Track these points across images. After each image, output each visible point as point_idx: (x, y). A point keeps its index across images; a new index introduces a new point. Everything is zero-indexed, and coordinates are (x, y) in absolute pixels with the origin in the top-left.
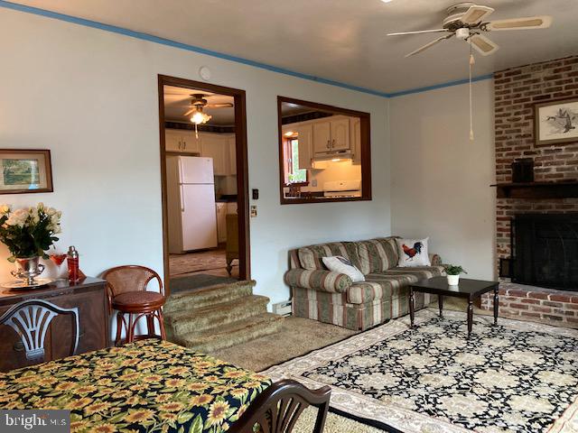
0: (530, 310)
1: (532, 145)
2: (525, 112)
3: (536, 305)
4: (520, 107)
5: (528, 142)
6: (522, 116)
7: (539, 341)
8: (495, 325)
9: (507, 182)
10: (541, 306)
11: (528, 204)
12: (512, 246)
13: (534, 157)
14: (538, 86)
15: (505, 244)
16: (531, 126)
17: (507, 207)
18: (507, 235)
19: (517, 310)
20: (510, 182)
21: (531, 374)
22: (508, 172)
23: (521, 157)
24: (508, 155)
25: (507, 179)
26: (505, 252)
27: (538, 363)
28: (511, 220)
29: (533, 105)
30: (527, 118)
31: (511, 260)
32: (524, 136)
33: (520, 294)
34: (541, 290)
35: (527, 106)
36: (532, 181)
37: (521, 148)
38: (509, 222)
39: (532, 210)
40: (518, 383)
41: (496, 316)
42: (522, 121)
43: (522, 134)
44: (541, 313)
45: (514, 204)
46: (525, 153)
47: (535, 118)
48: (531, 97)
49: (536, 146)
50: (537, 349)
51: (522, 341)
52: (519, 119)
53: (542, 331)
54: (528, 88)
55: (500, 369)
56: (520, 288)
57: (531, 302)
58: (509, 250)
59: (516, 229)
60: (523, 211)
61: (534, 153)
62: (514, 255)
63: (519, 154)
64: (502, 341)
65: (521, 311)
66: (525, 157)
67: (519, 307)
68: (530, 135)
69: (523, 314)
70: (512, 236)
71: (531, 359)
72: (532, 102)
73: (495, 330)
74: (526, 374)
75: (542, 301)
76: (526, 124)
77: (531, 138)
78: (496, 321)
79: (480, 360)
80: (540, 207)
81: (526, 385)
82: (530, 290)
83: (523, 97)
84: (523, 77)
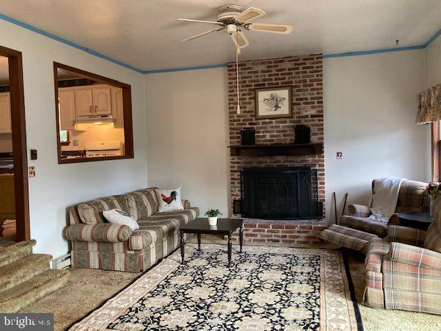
0: (259, 237)
1: (254, 119)
2: (249, 94)
3: (262, 233)
4: (246, 90)
5: (251, 116)
6: (247, 97)
7: (272, 260)
8: (241, 252)
9: (237, 144)
10: (266, 233)
11: (251, 160)
12: (241, 191)
13: (255, 127)
14: (257, 76)
15: (237, 189)
16: (253, 104)
17: (237, 163)
18: (238, 183)
19: (250, 238)
20: (240, 144)
21: (283, 288)
22: (238, 137)
23: (247, 126)
24: (238, 124)
25: (238, 142)
26: (237, 195)
27: (283, 278)
28: (240, 171)
29: (254, 90)
30: (250, 98)
31: (241, 201)
32: (249, 112)
33: (252, 226)
34: (263, 222)
35: (250, 90)
36: (254, 143)
37: (247, 120)
38: (239, 173)
39: (255, 164)
40: (279, 297)
41: (241, 245)
42: (247, 101)
43: (247, 110)
44: (266, 238)
45: (243, 161)
46: (250, 124)
47: (255, 98)
48: (253, 84)
49: (256, 119)
50: (273, 267)
51: (264, 262)
52: (245, 99)
53: (271, 252)
54: (251, 77)
55: (262, 288)
56: (251, 221)
57: (259, 231)
58: (239, 193)
59: (244, 178)
60: (248, 166)
61: (256, 124)
62: (243, 197)
63: (245, 124)
64: (252, 264)
65: (253, 238)
66: (250, 126)
67: (252, 235)
68: (252, 111)
69: (254, 240)
70: (241, 183)
71: (278, 276)
72: (253, 87)
73: (244, 258)
74: (280, 289)
75: (266, 230)
76: (250, 103)
77: (253, 114)
78: (241, 248)
79: (244, 283)
80: (260, 163)
81: (286, 299)
82: (258, 222)
83: (247, 83)
84: (247, 69)
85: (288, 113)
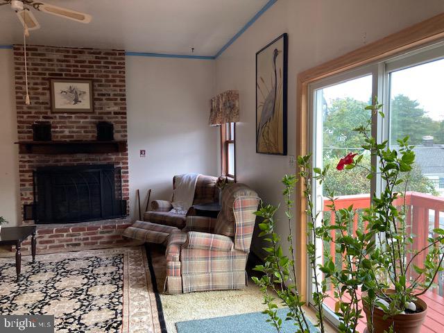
0: (57, 243)
1: (49, 111)
2: (42, 84)
3: (61, 238)
4: (38, 78)
5: (46, 108)
6: (40, 87)
7: (73, 266)
8: (33, 262)
9: (29, 140)
10: (65, 238)
11: (47, 158)
12: (34, 194)
13: (51, 121)
14: (52, 65)
15: (28, 192)
16: (48, 96)
17: (29, 161)
18: (30, 185)
19: (45, 245)
20: (32, 140)
21: (84, 293)
22: (30, 132)
23: (40, 120)
24: (28, 117)
25: (29, 138)
26: (28, 199)
27: (84, 283)
28: (34, 172)
29: (49, 79)
30: (44, 89)
31: (34, 206)
32: (43, 103)
33: (47, 232)
34: (62, 226)
35: (43, 79)
36: (50, 140)
37: (40, 113)
38: (31, 174)
39: (51, 163)
40: (79, 303)
41: (34, 254)
42: (40, 91)
43: (41, 101)
44: (65, 244)
45: (36, 159)
46: (44, 117)
47: (51, 89)
48: (47, 72)
49: (52, 113)
50: (77, 272)
51: (62, 269)
52: (37, 89)
53: (71, 257)
54: (44, 65)
55: (59, 298)
56: (46, 227)
57: (57, 236)
58: (31, 197)
59: (38, 180)
60: (43, 165)
61: (52, 118)
62: (37, 200)
63: (38, 118)
64: (47, 274)
65: (49, 245)
66: (44, 120)
67: (47, 242)
68: (47, 103)
69: (50, 247)
70: (34, 185)
71: (78, 281)
72: (47, 76)
73: (37, 269)
74: (80, 294)
75: (65, 234)
76: (43, 94)
77: (48, 106)
78: (34, 259)
79: (39, 296)
80: (57, 161)
81: (86, 303)
82: (55, 227)
83: (40, 71)
84: (39, 55)
85: (89, 108)
